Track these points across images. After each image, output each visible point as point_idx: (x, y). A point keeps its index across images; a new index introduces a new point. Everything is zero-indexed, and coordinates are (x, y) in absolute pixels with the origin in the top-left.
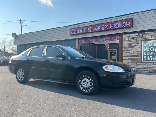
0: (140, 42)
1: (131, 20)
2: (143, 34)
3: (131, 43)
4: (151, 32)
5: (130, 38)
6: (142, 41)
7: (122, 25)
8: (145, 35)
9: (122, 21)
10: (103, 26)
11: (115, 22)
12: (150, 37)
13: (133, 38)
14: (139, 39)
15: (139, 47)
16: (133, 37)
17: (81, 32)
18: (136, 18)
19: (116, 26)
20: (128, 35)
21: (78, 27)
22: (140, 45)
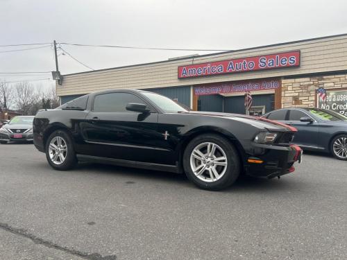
0: (313, 93)
1: (298, 53)
2: (319, 80)
3: (297, 94)
4: (333, 77)
5: (295, 85)
6: (316, 91)
7: (282, 61)
8: (322, 81)
9: (281, 54)
10: (244, 63)
11: (268, 56)
12: (332, 84)
13: (301, 87)
14: (312, 88)
15: (312, 102)
16: (302, 84)
17: (201, 72)
18: (307, 50)
19: (269, 63)
20: (292, 80)
21: (195, 63)
22: (313, 98)
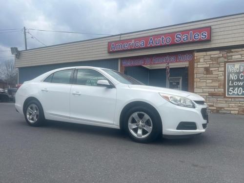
0: (222, 65)
1: (209, 29)
2: (227, 52)
3: (208, 65)
4: (241, 50)
5: (206, 58)
6: (225, 63)
7: (195, 37)
8: (231, 54)
9: (195, 30)
10: (163, 39)
11: (183, 32)
12: (240, 56)
13: (211, 59)
14: (222, 59)
15: (222, 73)
16: (212, 56)
17: (127, 47)
18: (217, 27)
19: (184, 38)
20: (204, 53)
21: (122, 39)
22: (223, 69)
